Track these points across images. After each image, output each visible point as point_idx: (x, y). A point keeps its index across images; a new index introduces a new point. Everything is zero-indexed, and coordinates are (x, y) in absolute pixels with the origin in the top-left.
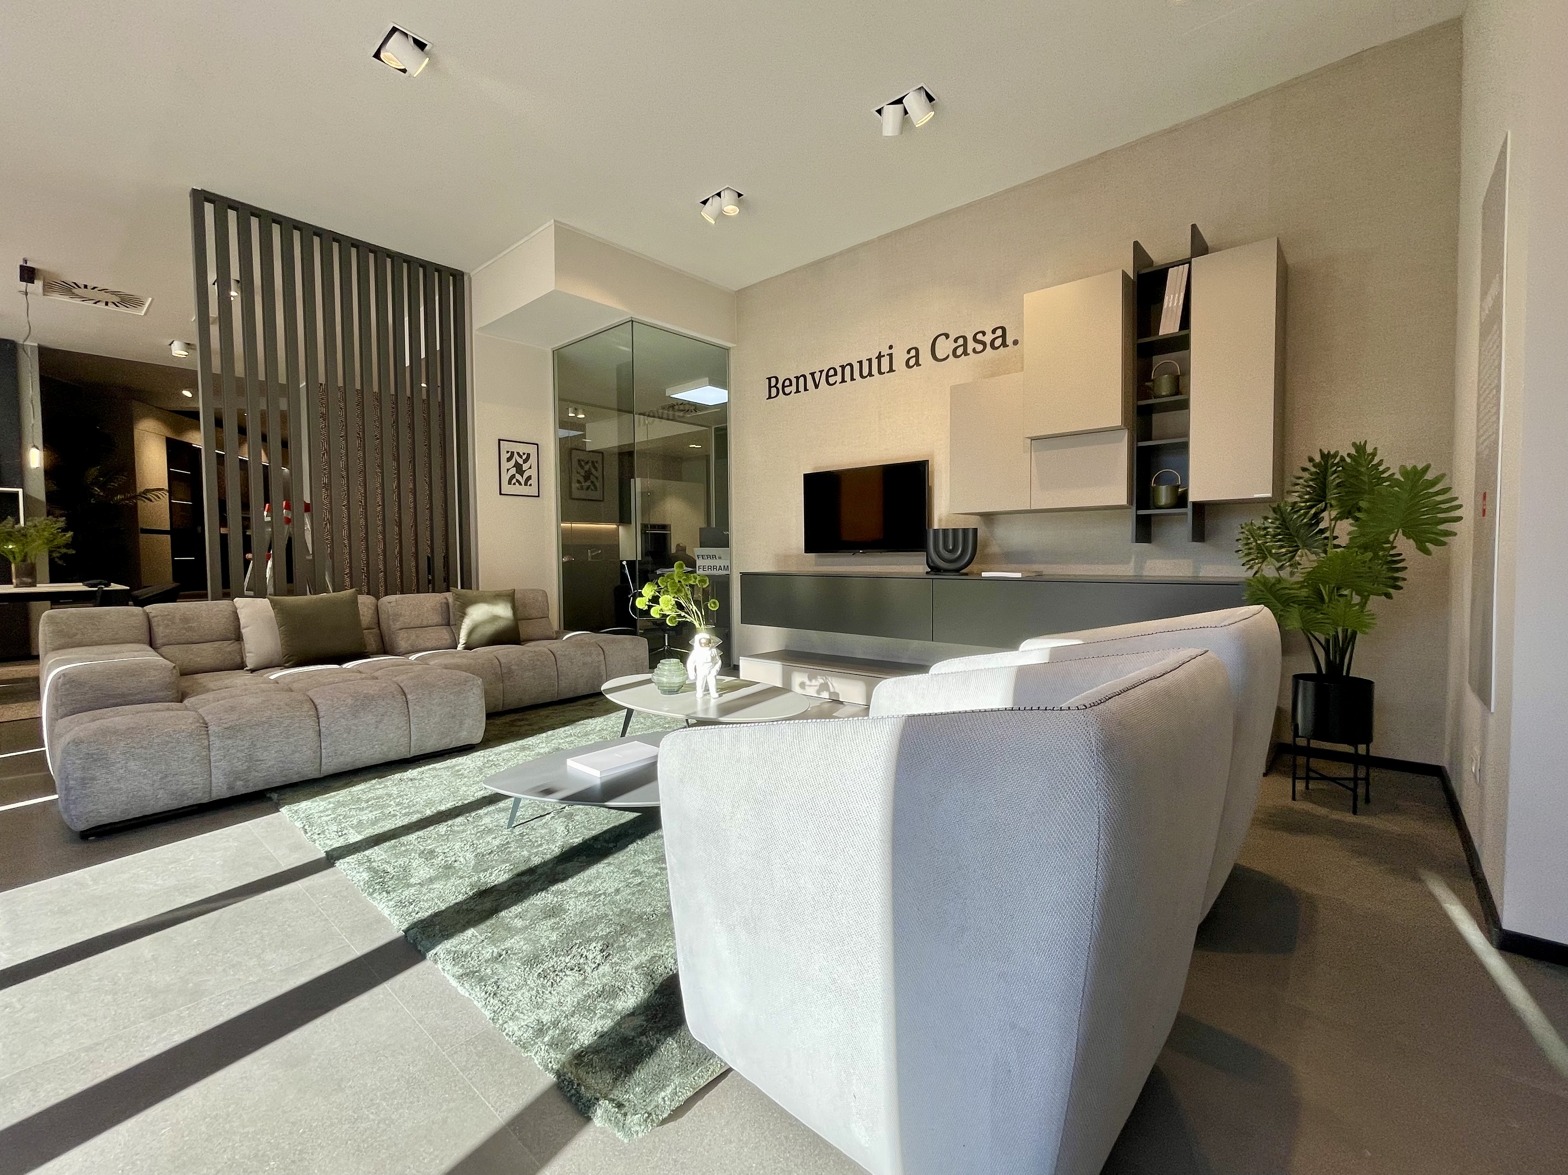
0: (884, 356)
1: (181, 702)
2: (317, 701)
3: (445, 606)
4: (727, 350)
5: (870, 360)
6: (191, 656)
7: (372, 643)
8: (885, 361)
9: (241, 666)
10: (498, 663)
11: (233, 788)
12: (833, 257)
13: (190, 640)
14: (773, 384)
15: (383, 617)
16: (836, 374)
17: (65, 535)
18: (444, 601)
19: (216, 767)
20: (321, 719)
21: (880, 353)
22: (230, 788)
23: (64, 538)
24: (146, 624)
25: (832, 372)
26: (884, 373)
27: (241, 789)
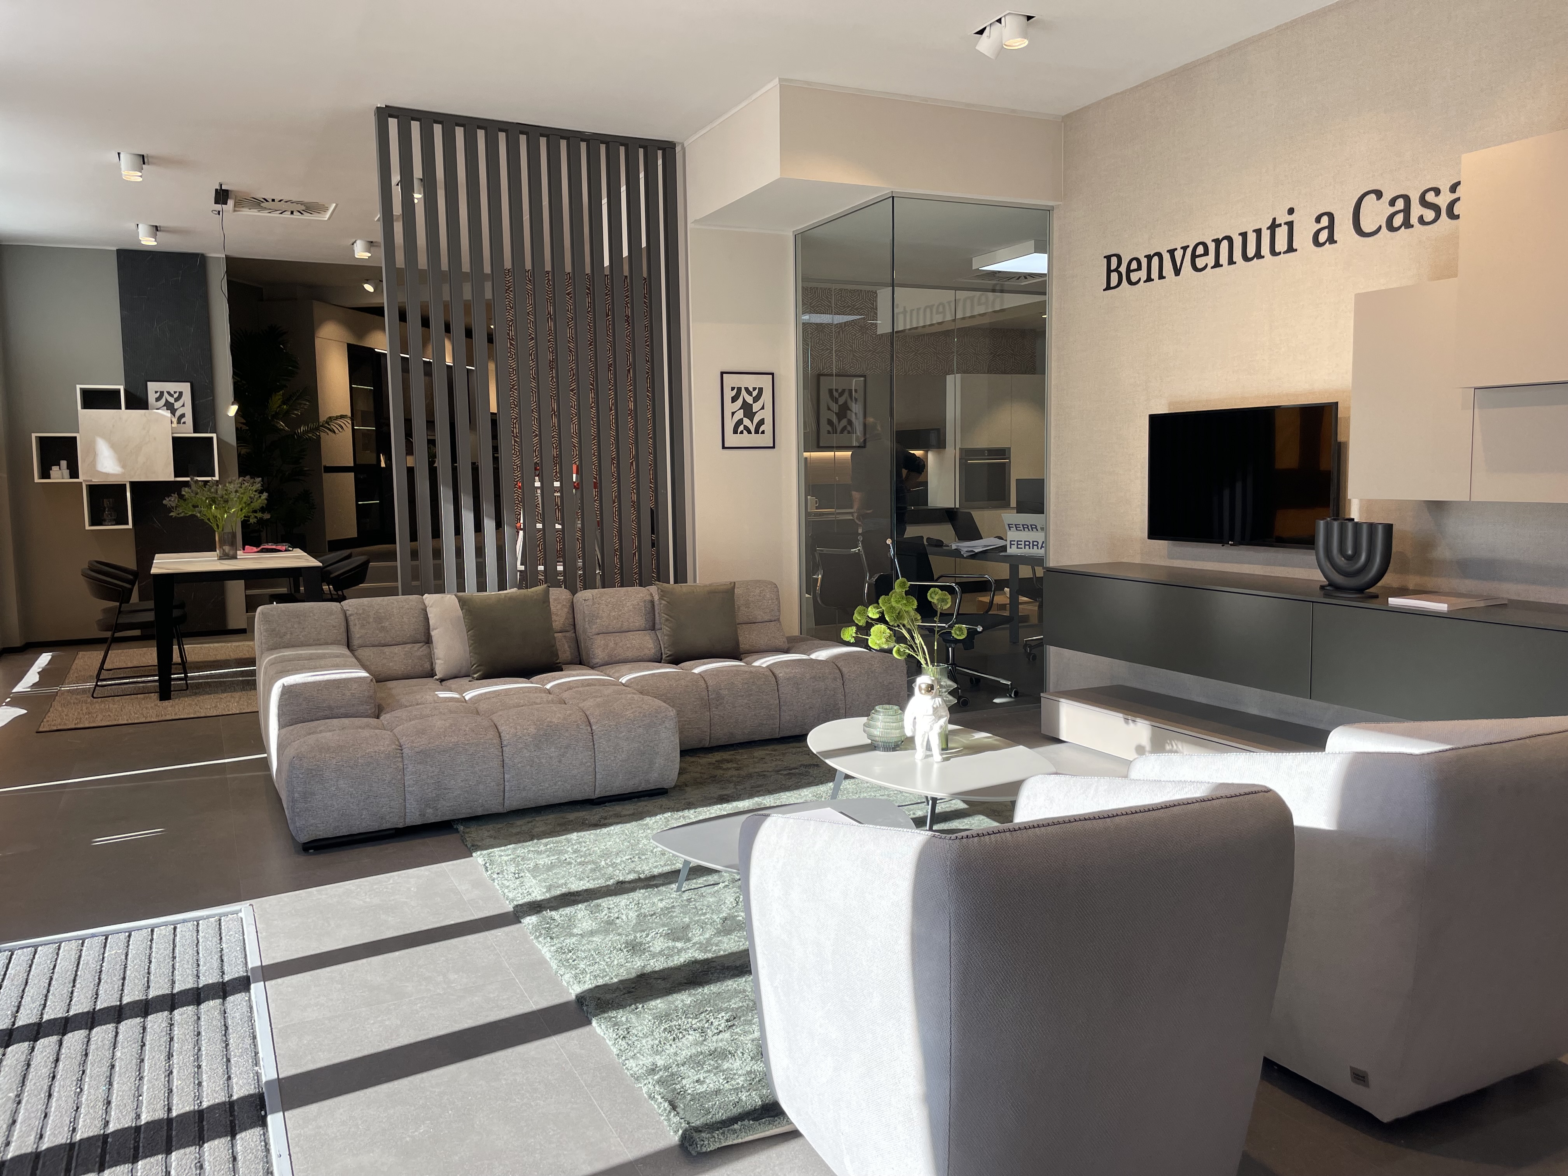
0: (1280, 225)
1: (378, 718)
2: (501, 729)
3: (649, 606)
4: (1049, 210)
5: (1258, 232)
6: (385, 661)
7: (565, 650)
8: (1282, 234)
9: (431, 674)
10: (704, 686)
11: (424, 815)
12: (1207, 61)
13: (383, 642)
14: (1114, 266)
15: (578, 617)
16: (1206, 253)
17: (260, 497)
18: (648, 598)
19: (410, 792)
20: (504, 749)
21: (1274, 219)
22: (422, 815)
23: (260, 501)
24: (344, 623)
25: (1200, 250)
26: (1280, 253)
27: (431, 817)
